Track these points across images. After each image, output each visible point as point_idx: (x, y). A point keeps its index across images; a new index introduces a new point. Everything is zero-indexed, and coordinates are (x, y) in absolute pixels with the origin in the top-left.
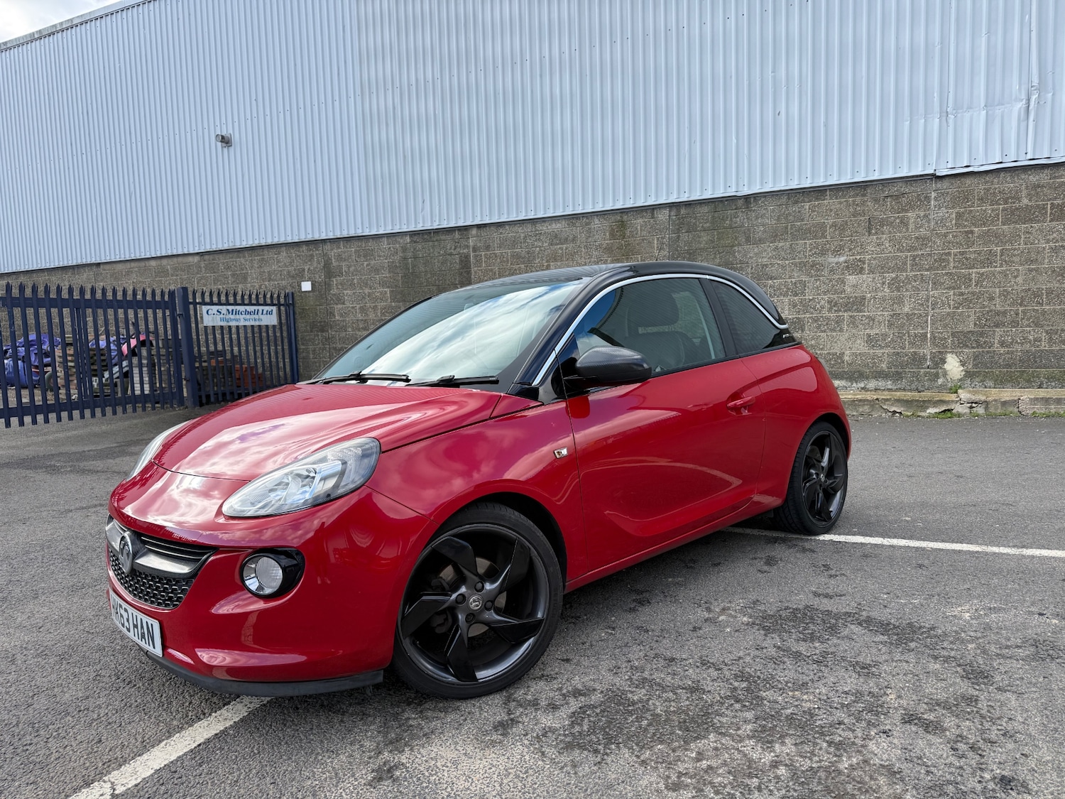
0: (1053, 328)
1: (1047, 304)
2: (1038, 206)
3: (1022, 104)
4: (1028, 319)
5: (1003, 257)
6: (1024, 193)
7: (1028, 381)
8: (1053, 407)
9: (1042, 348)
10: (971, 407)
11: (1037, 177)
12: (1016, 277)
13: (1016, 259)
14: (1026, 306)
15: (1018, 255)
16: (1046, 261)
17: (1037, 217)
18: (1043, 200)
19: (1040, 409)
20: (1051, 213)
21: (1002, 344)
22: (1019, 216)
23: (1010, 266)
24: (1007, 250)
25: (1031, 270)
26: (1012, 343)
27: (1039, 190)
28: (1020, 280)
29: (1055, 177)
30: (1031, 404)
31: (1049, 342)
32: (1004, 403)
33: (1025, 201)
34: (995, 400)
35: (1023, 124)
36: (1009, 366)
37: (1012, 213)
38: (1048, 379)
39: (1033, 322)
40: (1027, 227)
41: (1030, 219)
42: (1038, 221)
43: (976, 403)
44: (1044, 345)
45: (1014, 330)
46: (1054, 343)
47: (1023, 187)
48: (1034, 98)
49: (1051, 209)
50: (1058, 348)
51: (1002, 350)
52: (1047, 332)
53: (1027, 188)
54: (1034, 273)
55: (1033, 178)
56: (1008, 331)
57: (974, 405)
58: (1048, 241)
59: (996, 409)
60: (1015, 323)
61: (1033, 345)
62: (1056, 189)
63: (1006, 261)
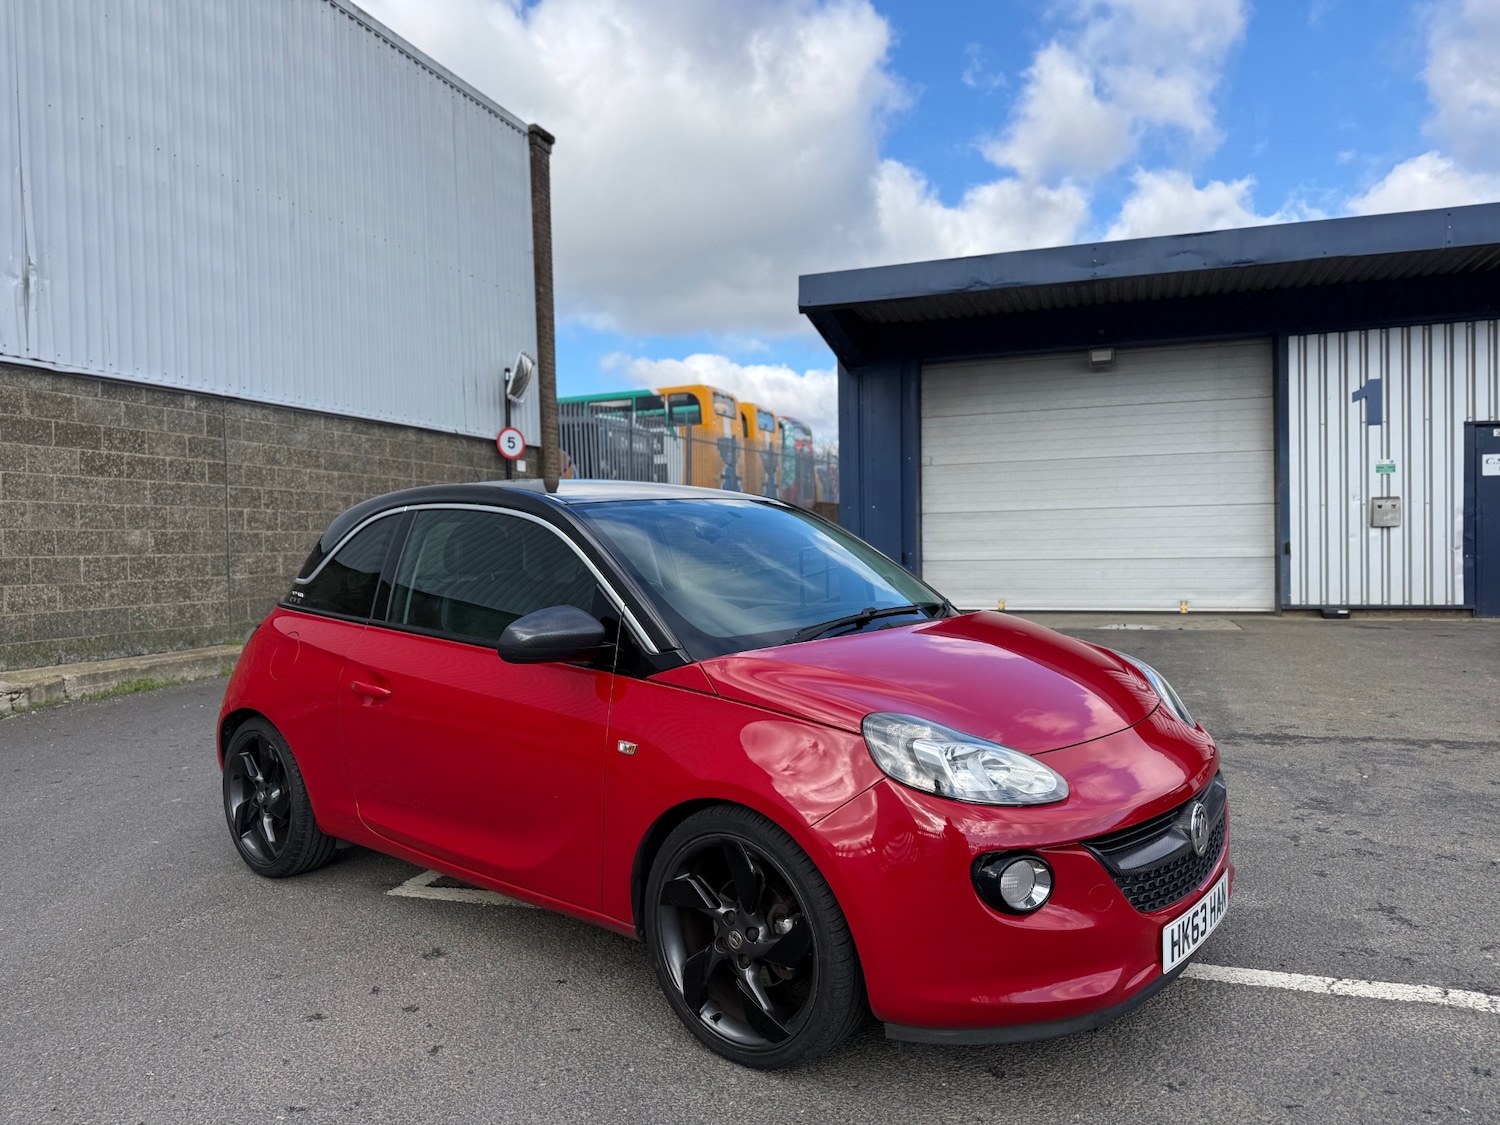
0: (68, 584)
1: (60, 553)
2: (41, 421)
3: (18, 282)
4: (40, 573)
5: (6, 485)
6: (25, 401)
7: (45, 656)
8: (101, 684)
9: (58, 610)
10: (12, 700)
11: (38, 384)
12: (23, 514)
13: (22, 490)
14: (36, 555)
15: (24, 484)
16: (55, 496)
17: (41, 436)
18: (46, 416)
19: (89, 689)
20: (56, 435)
21: (12, 606)
22: (21, 431)
23: (16, 499)
24: (10, 475)
25: (39, 507)
26: (23, 605)
27: (41, 401)
28: (28, 518)
29: (57, 390)
30: (79, 685)
31: (65, 603)
32: (49, 688)
33: (27, 413)
34: (38, 686)
35: (21, 310)
36: (22, 637)
37: (14, 425)
38: (67, 651)
39: (46, 576)
40: (31, 449)
41: (34, 438)
42: (43, 443)
43: (16, 693)
44: (59, 607)
45: (25, 586)
46: (70, 604)
47: (24, 393)
48: (33, 279)
49: (56, 430)
50: (73, 610)
51: (13, 616)
52: (61, 589)
53: (28, 395)
54: (42, 511)
55: (35, 384)
56: (18, 589)
57: (14, 696)
58: (55, 471)
59: (40, 698)
60: (25, 579)
61: (48, 608)
62: (59, 404)
63: (9, 492)
